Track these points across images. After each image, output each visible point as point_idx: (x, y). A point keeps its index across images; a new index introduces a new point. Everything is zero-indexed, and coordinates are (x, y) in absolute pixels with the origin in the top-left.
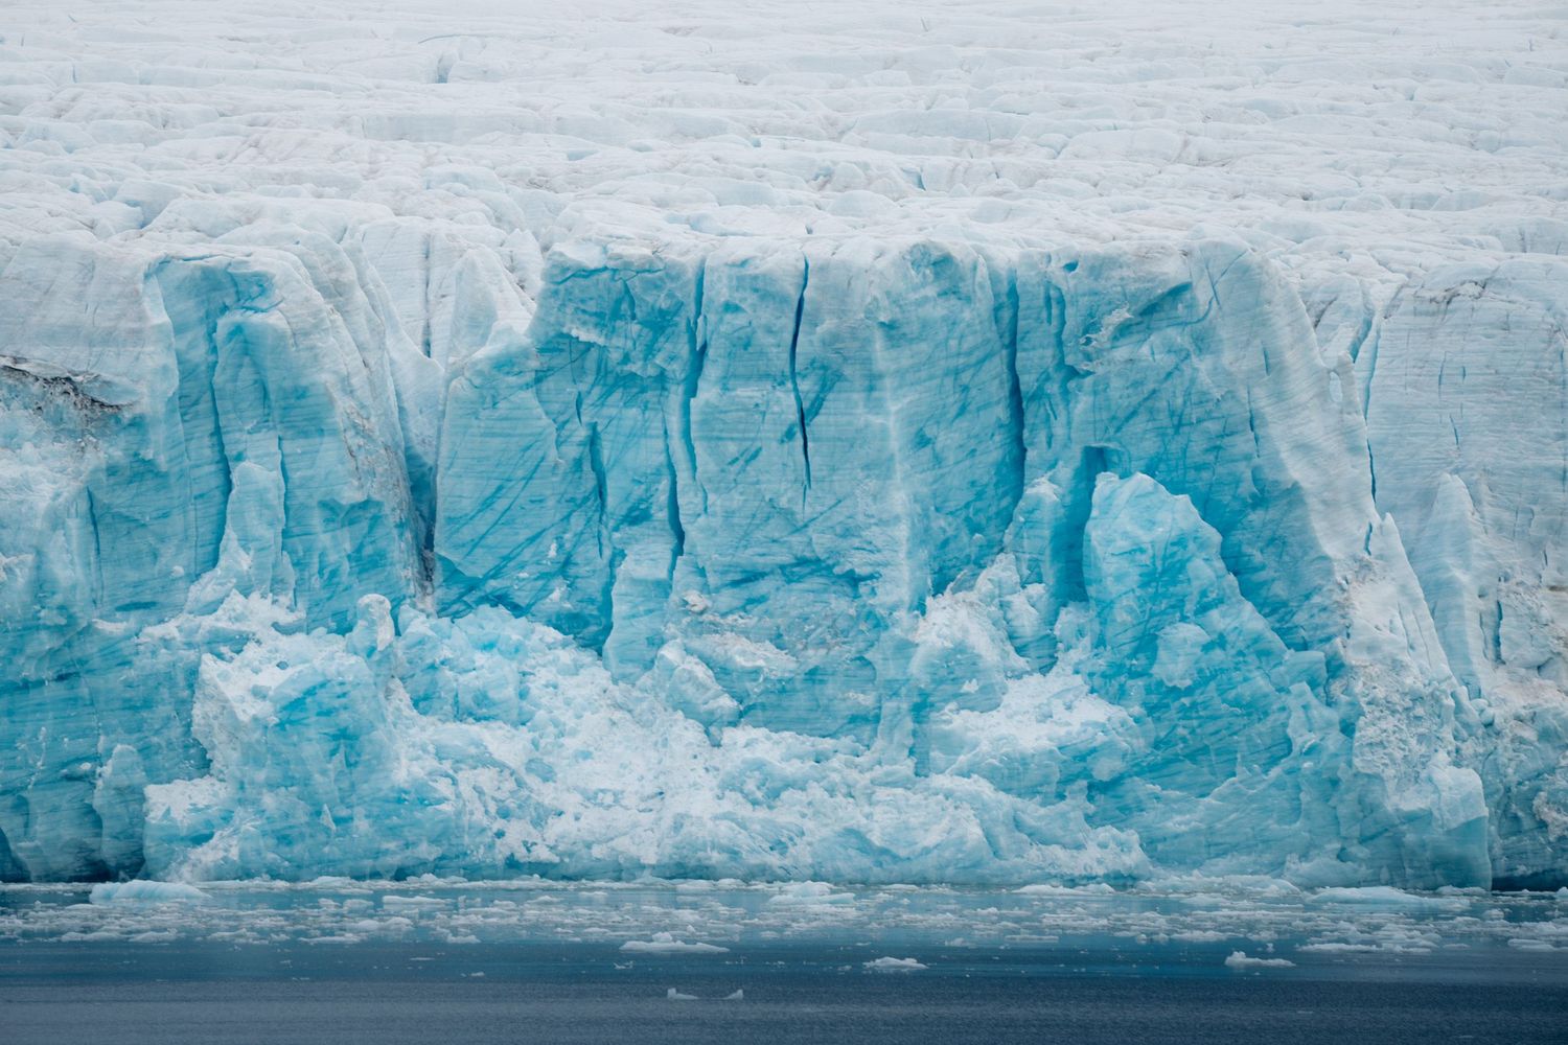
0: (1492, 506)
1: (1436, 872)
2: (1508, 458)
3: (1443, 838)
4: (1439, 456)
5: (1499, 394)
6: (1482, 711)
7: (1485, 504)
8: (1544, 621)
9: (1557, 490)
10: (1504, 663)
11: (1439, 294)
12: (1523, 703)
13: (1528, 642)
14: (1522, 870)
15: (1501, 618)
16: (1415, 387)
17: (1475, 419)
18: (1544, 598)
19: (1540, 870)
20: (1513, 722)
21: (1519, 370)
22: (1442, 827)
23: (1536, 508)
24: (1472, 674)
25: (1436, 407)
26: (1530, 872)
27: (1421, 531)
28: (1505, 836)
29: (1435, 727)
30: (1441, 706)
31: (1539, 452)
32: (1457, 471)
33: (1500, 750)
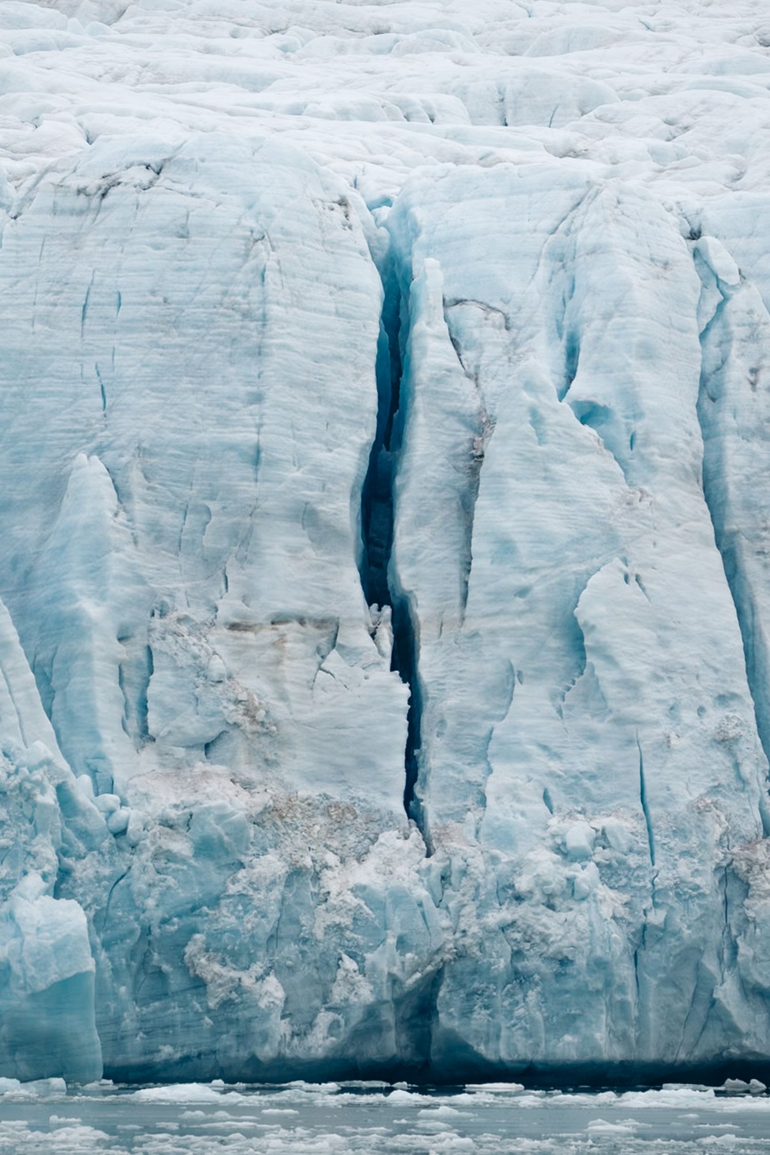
0: (147, 502)
1: (18, 1056)
2: (175, 431)
3: (26, 1005)
4: (77, 427)
5: (167, 333)
6: (111, 812)
7: (136, 499)
8: (215, 675)
9: (244, 479)
10: (154, 740)
11: (93, 182)
12: (174, 801)
13: (191, 709)
14: (167, 1051)
15: (151, 673)
16: (47, 323)
17: (131, 371)
18: (219, 642)
19: (194, 1051)
20: (157, 829)
21: (199, 298)
22: (24, 988)
23: (214, 506)
24: (101, 757)
25: (77, 353)
26: (178, 1056)
27: (43, 540)
28: (142, 1002)
29: (24, 837)
30: (35, 805)
31: (223, 422)
32: (99, 450)
33: (135, 871)
